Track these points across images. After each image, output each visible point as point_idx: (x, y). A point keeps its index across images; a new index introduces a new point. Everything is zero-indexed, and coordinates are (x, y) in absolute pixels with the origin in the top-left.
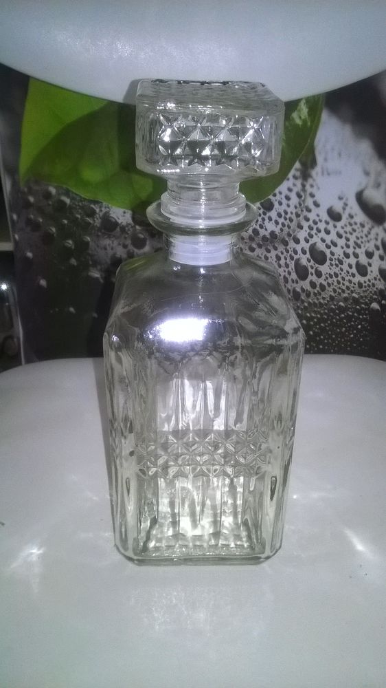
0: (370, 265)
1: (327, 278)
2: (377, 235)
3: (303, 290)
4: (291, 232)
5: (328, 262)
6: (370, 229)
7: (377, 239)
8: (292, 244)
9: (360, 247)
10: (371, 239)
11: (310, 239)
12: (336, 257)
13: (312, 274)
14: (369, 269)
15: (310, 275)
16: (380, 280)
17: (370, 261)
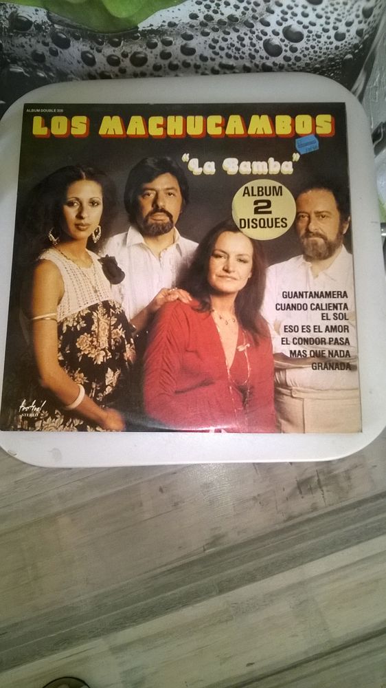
0: (348, 31)
1: (303, 51)
2: (359, 6)
3: (274, 64)
4: (257, 16)
5: (305, 39)
6: (353, 5)
7: (358, 10)
8: (258, 27)
9: (340, 21)
10: (352, 12)
11: (284, 23)
12: (314, 33)
13: (286, 51)
14: (347, 34)
15: (283, 52)
16: (356, 38)
17: (349, 28)
